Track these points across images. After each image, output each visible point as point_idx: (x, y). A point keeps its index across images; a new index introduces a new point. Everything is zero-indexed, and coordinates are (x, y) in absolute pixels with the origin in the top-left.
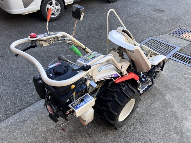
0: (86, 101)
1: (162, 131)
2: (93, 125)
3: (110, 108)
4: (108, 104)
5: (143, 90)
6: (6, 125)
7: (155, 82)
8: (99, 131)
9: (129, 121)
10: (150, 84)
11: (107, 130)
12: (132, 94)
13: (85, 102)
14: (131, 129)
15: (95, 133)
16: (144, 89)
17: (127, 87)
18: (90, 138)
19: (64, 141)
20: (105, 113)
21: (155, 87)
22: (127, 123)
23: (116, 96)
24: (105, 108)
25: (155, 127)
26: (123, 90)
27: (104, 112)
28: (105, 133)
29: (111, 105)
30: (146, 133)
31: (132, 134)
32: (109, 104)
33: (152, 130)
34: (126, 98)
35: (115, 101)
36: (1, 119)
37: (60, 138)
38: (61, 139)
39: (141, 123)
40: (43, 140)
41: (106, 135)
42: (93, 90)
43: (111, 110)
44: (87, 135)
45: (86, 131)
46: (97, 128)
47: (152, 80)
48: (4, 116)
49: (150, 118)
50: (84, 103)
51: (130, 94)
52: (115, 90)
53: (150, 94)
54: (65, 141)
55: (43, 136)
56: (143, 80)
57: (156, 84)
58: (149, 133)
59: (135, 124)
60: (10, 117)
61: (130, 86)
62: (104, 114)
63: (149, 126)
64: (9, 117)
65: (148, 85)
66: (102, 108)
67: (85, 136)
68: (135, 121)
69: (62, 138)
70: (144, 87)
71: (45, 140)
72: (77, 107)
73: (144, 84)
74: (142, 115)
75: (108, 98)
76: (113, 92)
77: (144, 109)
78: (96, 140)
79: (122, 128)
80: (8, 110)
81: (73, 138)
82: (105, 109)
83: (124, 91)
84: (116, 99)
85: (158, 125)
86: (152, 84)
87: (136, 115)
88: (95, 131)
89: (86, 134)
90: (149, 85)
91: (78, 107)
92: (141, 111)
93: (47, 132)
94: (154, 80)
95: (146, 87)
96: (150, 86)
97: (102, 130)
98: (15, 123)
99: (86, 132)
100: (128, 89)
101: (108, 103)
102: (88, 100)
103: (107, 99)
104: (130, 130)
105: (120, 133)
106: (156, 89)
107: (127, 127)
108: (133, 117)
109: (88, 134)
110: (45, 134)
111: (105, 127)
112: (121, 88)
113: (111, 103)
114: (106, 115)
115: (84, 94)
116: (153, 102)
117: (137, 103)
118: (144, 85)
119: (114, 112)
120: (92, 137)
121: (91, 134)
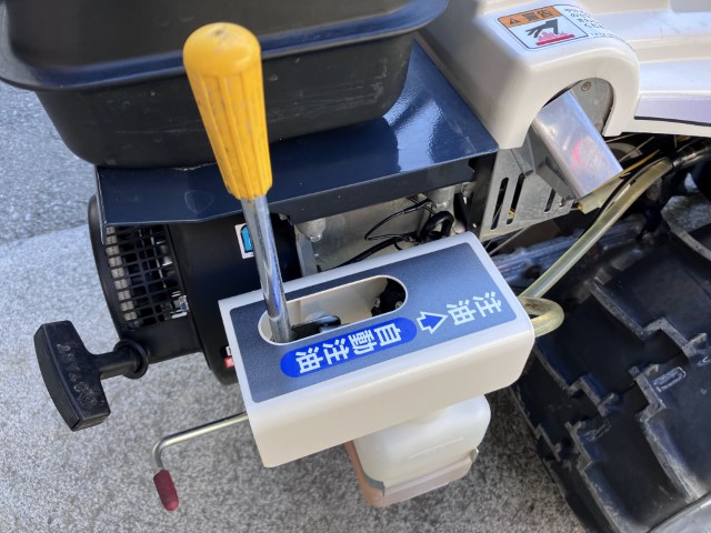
0: (430, 321)
3: (648, 414)
6: (8, 270)
8: (493, 503)
11: (551, 520)
13: (408, 332)
15: (463, 508)
19: (250, 481)
20: (580, 432)
24: (603, 397)
27: (580, 425)
36: (6, 232)
37: (238, 451)
38: (240, 458)
40: (146, 421)
42: (547, 217)
43: (653, 437)
48: (27, 218)
50: (391, 334)
54: (257, 482)
55: (155, 397)
60: (50, 230)
62: (575, 437)
64: (43, 232)
66: (574, 388)
69: (248, 457)
71: (156, 424)
72: (289, 367)
75: (662, 325)
80: (52, 195)
81: (314, 482)
82: (595, 399)
91: (308, 361)
93: (184, 383)
97: (515, 502)
98: (50, 274)
101: (643, 365)
102: (460, 313)
103: (639, 331)
110: (169, 395)
111: (547, 489)
113: (675, 374)
114: (589, 446)
115: (445, 233)
119: (676, 467)
120: (433, 523)
121: (436, 504)
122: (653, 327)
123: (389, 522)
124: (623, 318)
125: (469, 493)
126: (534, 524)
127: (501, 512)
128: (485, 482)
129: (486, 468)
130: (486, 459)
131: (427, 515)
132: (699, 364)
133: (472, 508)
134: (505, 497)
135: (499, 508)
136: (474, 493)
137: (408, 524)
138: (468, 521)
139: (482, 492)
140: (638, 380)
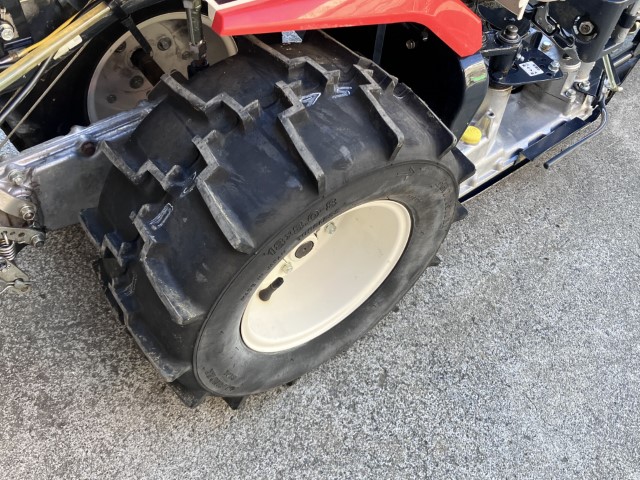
1: (574, 458)
2: (97, 346)
3: (144, 252)
4: (138, 223)
5: (514, 148)
7: (617, 108)
8: (125, 393)
9: (360, 346)
10: (580, 110)
12: (361, 155)
14: (353, 407)
15: (93, 403)
16: (523, 144)
17: (341, 91)
18: (42, 437)
21: (611, 139)
22: (341, 360)
23: (210, 158)
24: (118, 248)
25: (529, 421)
26: (293, 111)
28: (159, 416)
29: (162, 233)
30: (453, 460)
31: (349, 443)
32: (147, 218)
33: (506, 435)
34: (294, 183)
35: (197, 197)
39: (440, 371)
41: (162, 427)
44: (30, 409)
45: (41, 376)
46: (115, 370)
47: (596, 90)
49: (513, 348)
51: (345, 151)
52: (222, 106)
53: (562, 181)
56: (531, 69)
57: (616, 123)
58: (480, 458)
59: (393, 373)
61: (371, 88)
63: (493, 404)
65: (562, 118)
66: (103, 248)
67: (17, 410)
68: (400, 351)
70: (527, 131)
73: (535, 107)
74: (465, 316)
75: (149, 166)
76: (201, 117)
77: (494, 277)
78: (81, 453)
79: (294, 390)
83: (297, 119)
84: (202, 180)
85: (561, 410)
86: (592, 119)
87: (422, 308)
88: (94, 388)
89: (31, 398)
90: (570, 117)
92: (466, 291)
94: (612, 93)
95: (546, 130)
96: (577, 124)
97: (147, 386)
99: (35, 388)
100: (348, 110)
104: (349, 415)
105: (264, 423)
106: (613, 153)
107: (334, 393)
108: (397, 324)
109: (44, 403)
112: (279, 93)
113: (166, 210)
116: (565, 238)
117: (432, 233)
118: (532, 115)
120: (60, 426)
121: (65, 408)
122: (142, 171)
123: (12, 436)
124: (123, 168)
125: (100, 388)
126: (164, 402)
127: (132, 399)
128: (117, 374)
129: (120, 361)
130: (119, 353)
131: (54, 420)
132: (181, 196)
133: (102, 402)
134: (137, 385)
135: (130, 396)
136: (105, 387)
137: (33, 433)
138: (98, 415)
139: (113, 385)
140: (135, 223)
